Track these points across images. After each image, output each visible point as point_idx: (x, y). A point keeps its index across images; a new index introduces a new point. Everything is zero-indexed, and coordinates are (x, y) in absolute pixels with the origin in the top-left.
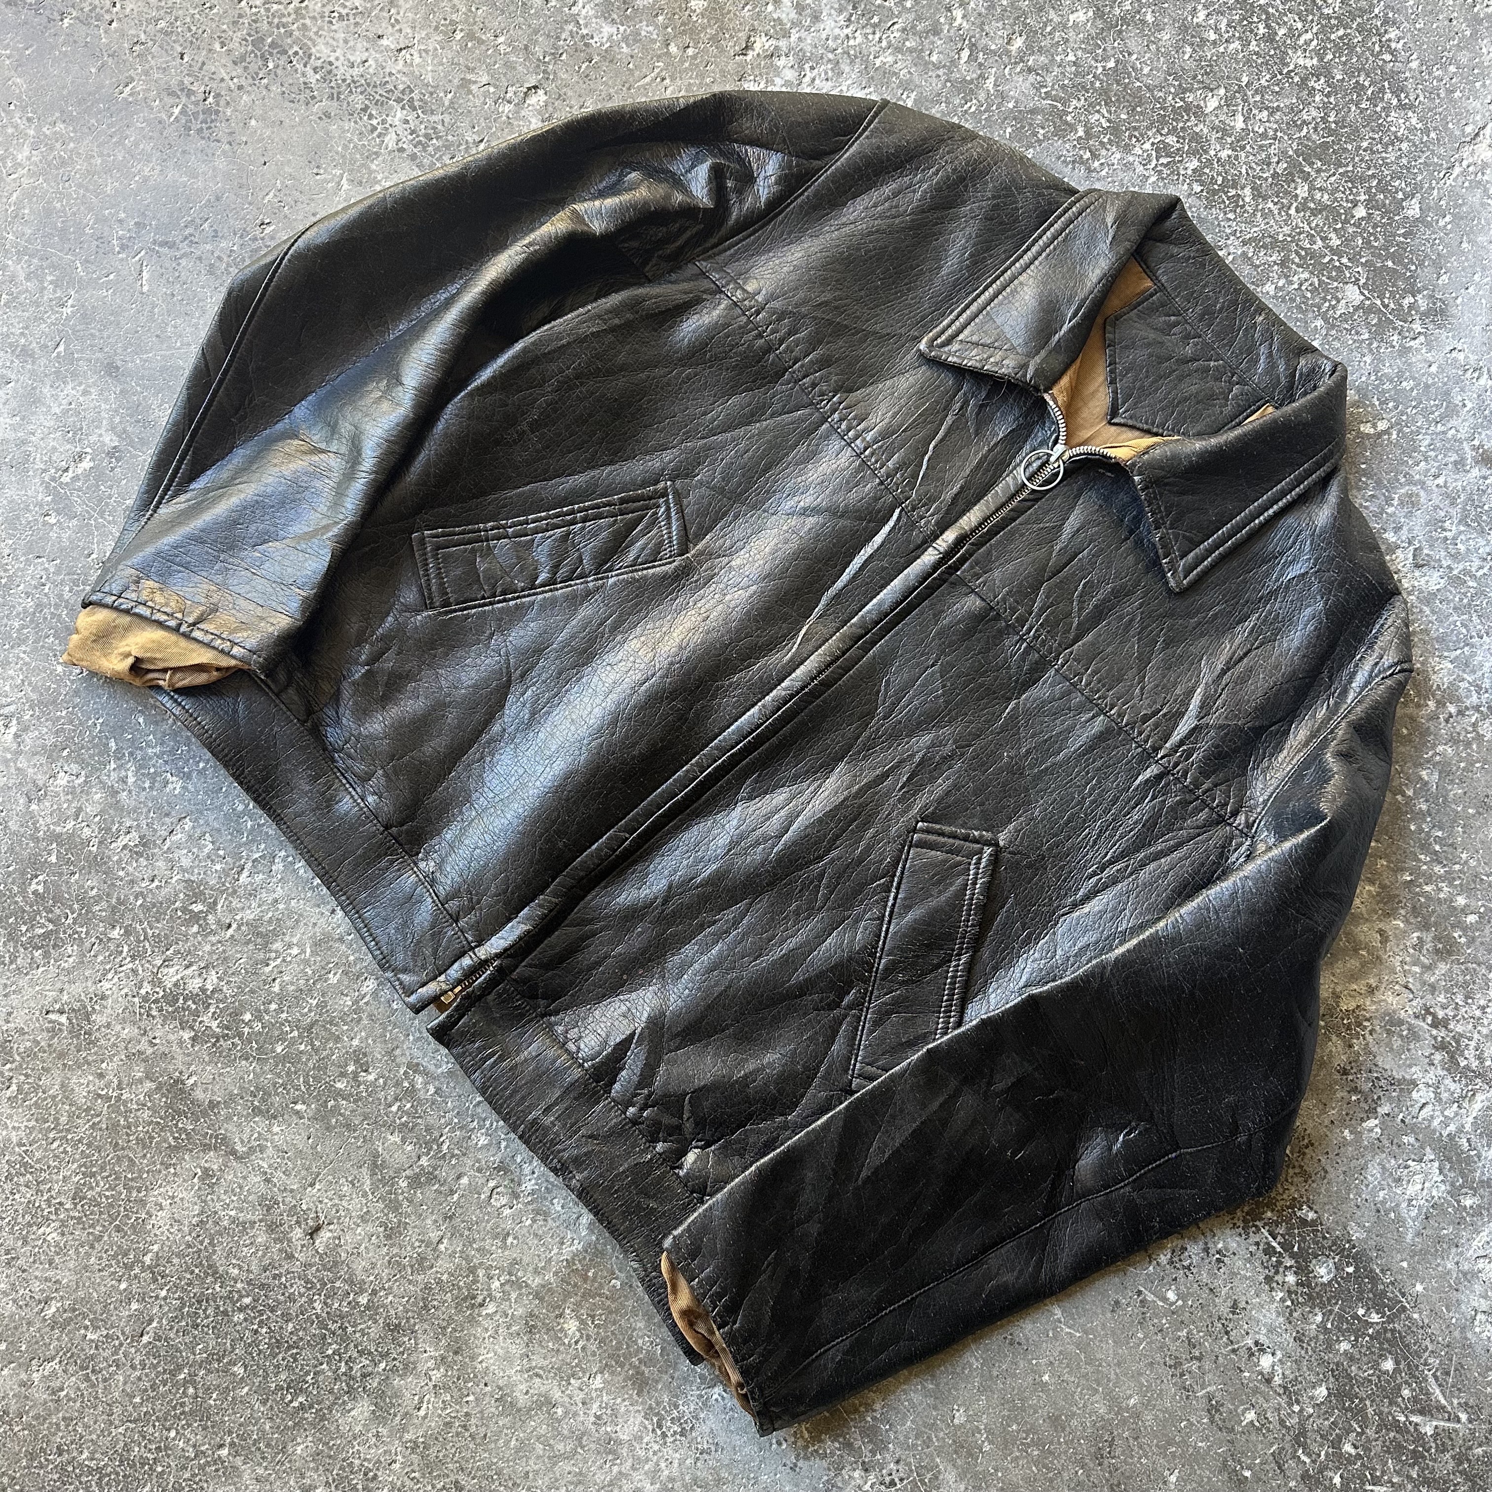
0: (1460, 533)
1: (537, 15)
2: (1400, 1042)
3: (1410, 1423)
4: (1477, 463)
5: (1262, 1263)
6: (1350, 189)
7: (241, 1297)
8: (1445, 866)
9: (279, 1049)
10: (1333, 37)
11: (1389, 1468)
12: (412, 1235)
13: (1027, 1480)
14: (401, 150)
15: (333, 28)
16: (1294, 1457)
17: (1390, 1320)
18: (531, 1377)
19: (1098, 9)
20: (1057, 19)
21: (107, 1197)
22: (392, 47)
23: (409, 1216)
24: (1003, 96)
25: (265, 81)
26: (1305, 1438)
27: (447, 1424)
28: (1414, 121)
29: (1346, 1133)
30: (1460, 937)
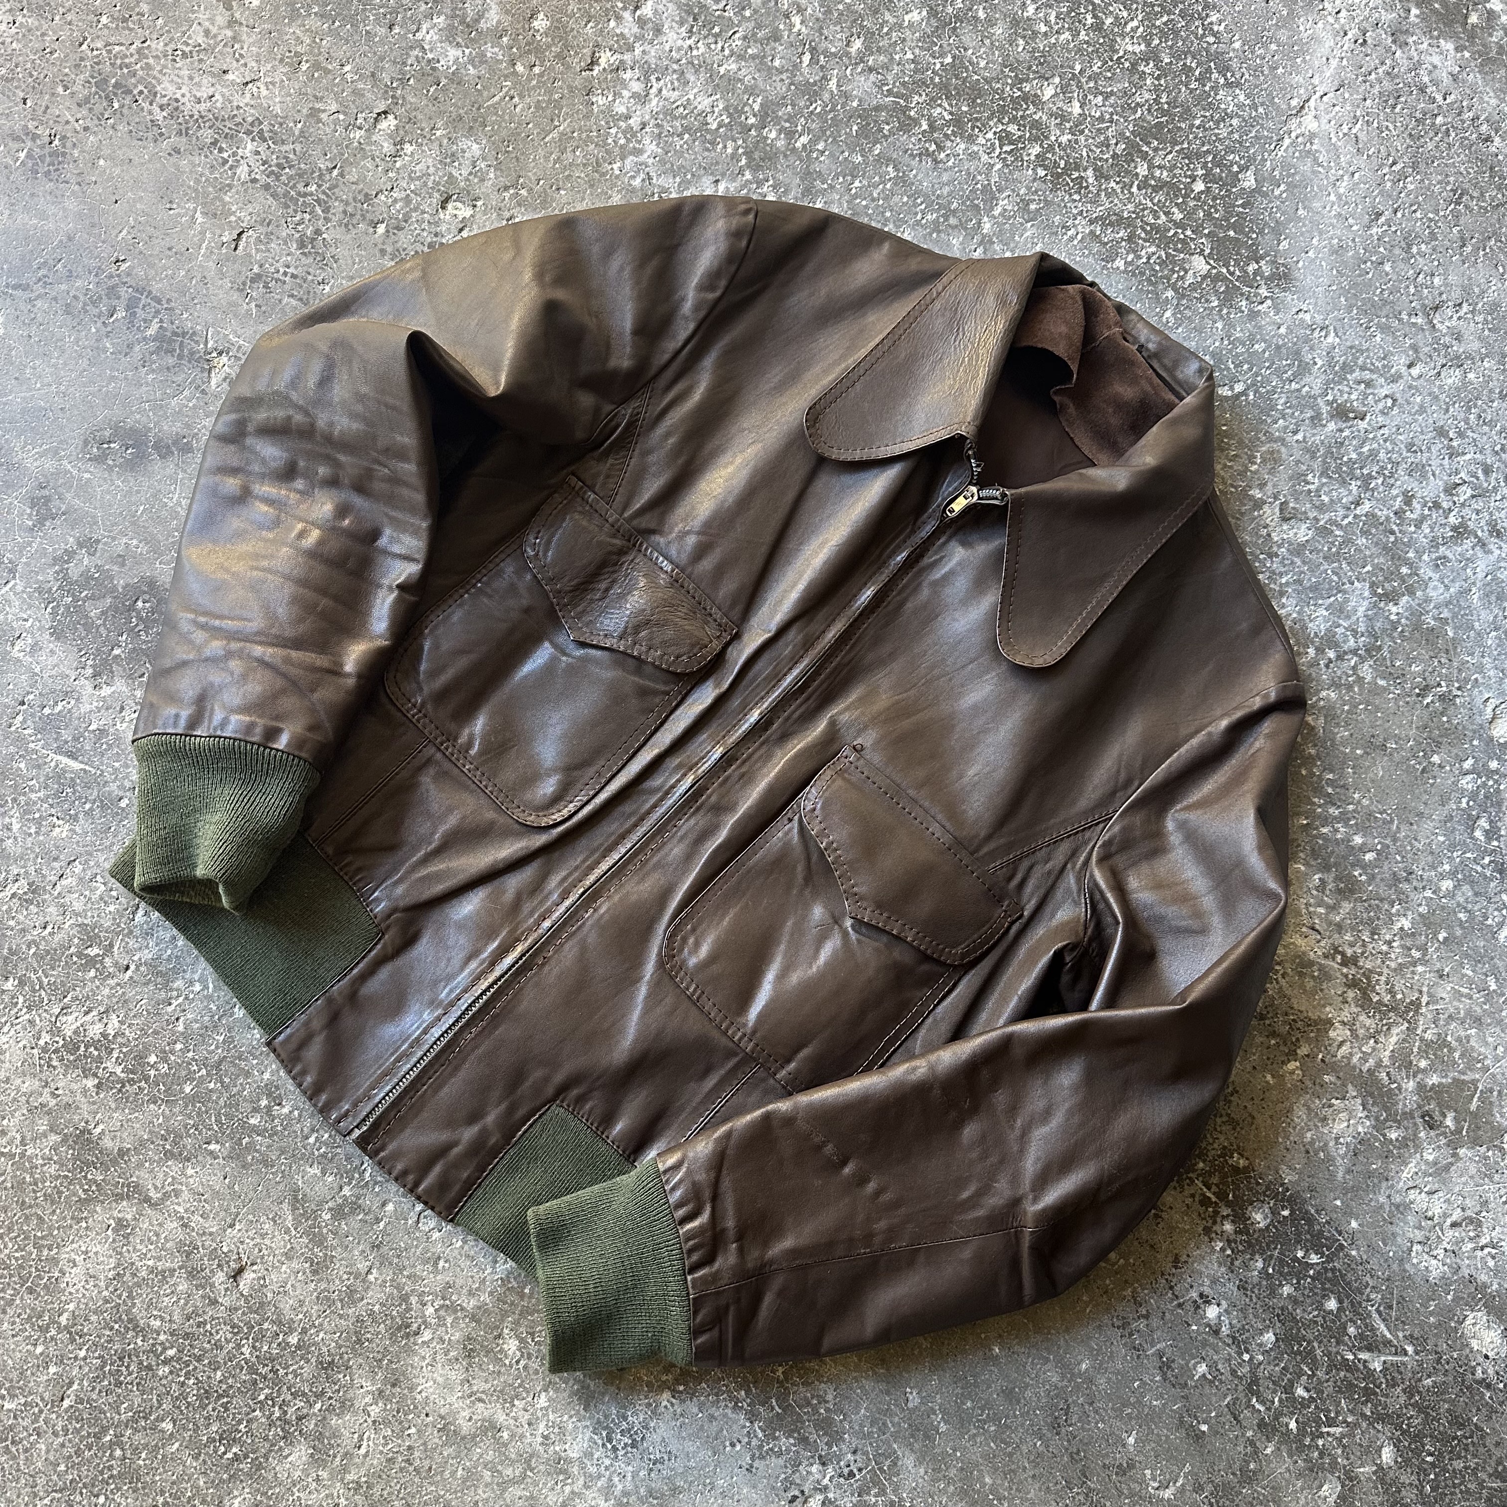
0: (1323, 484)
1: (382, 42)
2: (1312, 983)
3: (1359, 1360)
4: (1332, 417)
5: (1200, 1215)
6: (1187, 165)
7: (165, 1349)
8: (1339, 807)
9: (188, 1089)
10: (1158, 23)
11: (1342, 1408)
12: (339, 1269)
13: (985, 1456)
14: (254, 181)
15: (178, 65)
16: (1248, 1407)
17: (1330, 1260)
18: (473, 1402)
19: (931, 9)
20: (892, 20)
21: (17, 1259)
22: (238, 81)
23: (335, 1248)
24: (846, 96)
25: (112, 121)
26: (1258, 1386)
27: (389, 1460)
28: (1242, 97)
29: (1269, 1077)
30: (1361, 875)
